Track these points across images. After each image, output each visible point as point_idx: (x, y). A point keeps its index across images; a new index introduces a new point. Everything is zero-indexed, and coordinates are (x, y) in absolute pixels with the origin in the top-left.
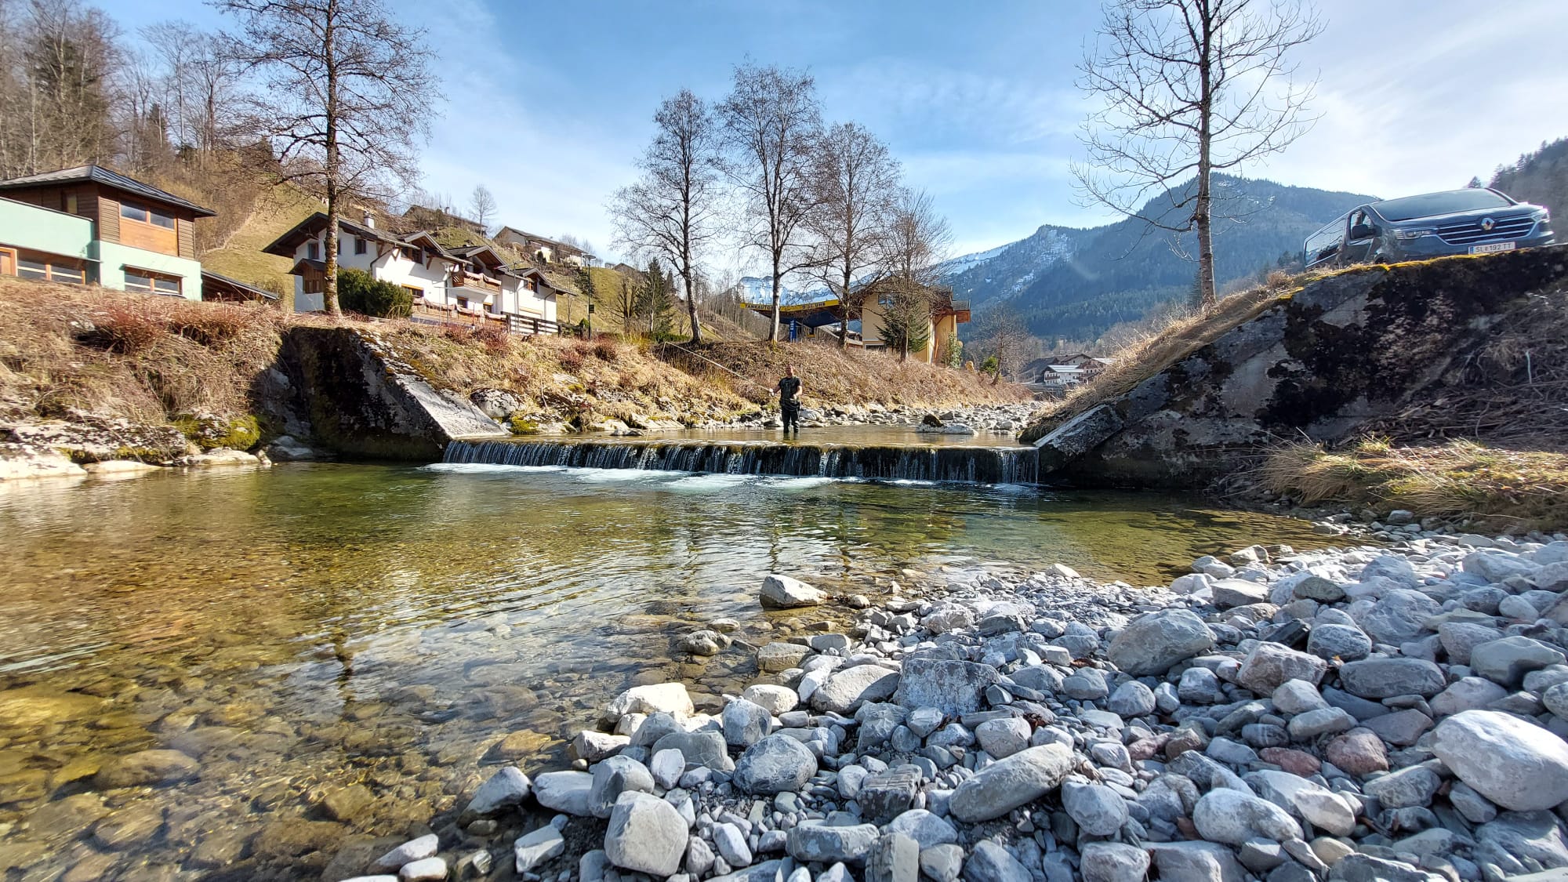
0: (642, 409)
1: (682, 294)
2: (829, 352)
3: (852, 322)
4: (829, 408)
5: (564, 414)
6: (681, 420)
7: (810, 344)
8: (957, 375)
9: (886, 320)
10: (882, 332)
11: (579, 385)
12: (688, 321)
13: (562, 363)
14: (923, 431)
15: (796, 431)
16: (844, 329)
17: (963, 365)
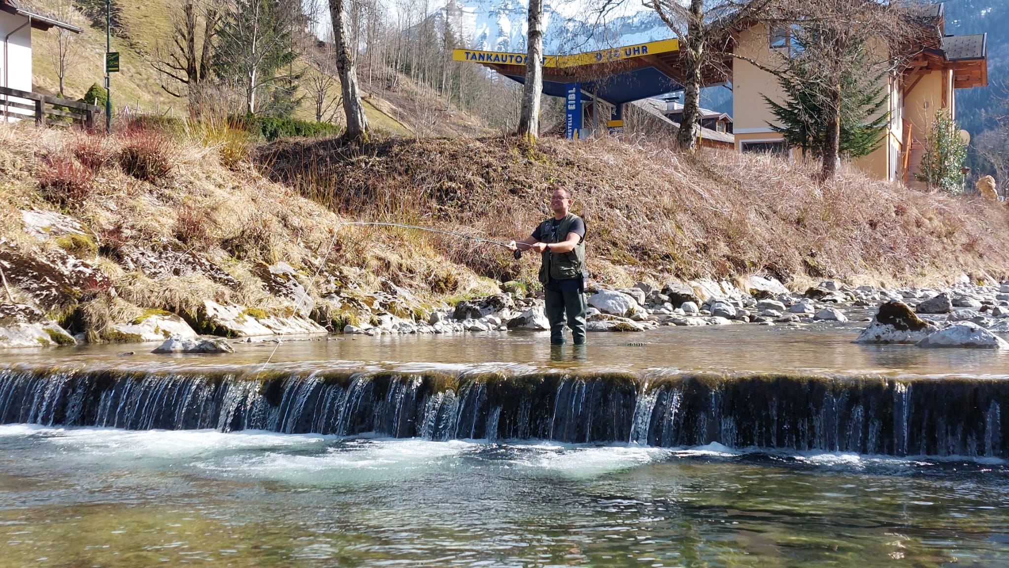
0: (228, 292)
1: (322, 29)
2: (657, 158)
3: (710, 90)
4: (656, 286)
5: (46, 303)
6: (319, 317)
7: (613, 141)
8: (957, 207)
9: (787, 84)
10: (780, 112)
11: (83, 237)
12: (335, 91)
13: (43, 187)
14: (878, 341)
15: (578, 340)
16: (690, 105)
17: (970, 185)
